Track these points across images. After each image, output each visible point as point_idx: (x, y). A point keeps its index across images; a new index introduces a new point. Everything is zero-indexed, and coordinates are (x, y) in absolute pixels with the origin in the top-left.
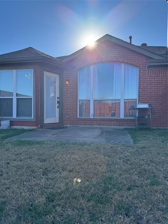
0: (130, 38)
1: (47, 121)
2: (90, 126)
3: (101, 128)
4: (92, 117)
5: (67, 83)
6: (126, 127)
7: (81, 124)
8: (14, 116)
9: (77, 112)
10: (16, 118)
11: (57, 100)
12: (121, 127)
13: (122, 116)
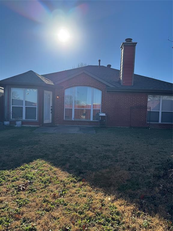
0: (100, 61)
1: (45, 122)
2: (72, 125)
3: (79, 126)
4: (74, 120)
5: (58, 97)
6: (93, 126)
7: (66, 124)
8: (24, 118)
9: (63, 116)
10: (25, 119)
11: (51, 108)
12: (90, 126)
13: (92, 119)
